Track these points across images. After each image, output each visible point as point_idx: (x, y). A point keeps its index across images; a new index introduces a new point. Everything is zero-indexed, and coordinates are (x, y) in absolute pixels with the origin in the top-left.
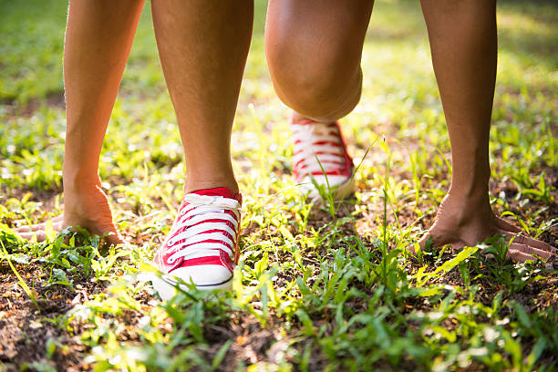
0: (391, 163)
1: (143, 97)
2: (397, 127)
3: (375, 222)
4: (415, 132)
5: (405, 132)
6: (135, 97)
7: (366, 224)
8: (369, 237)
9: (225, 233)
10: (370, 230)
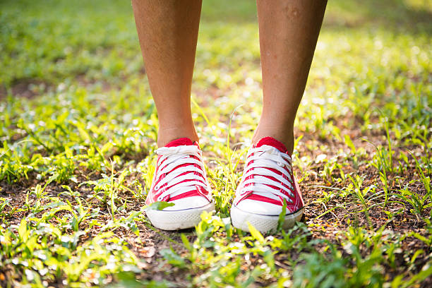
0: (355, 159)
1: (107, 86)
2: (359, 120)
3: (343, 222)
4: (378, 126)
5: (368, 126)
6: (99, 86)
7: (335, 224)
8: (340, 240)
9: (195, 173)
10: (340, 232)
